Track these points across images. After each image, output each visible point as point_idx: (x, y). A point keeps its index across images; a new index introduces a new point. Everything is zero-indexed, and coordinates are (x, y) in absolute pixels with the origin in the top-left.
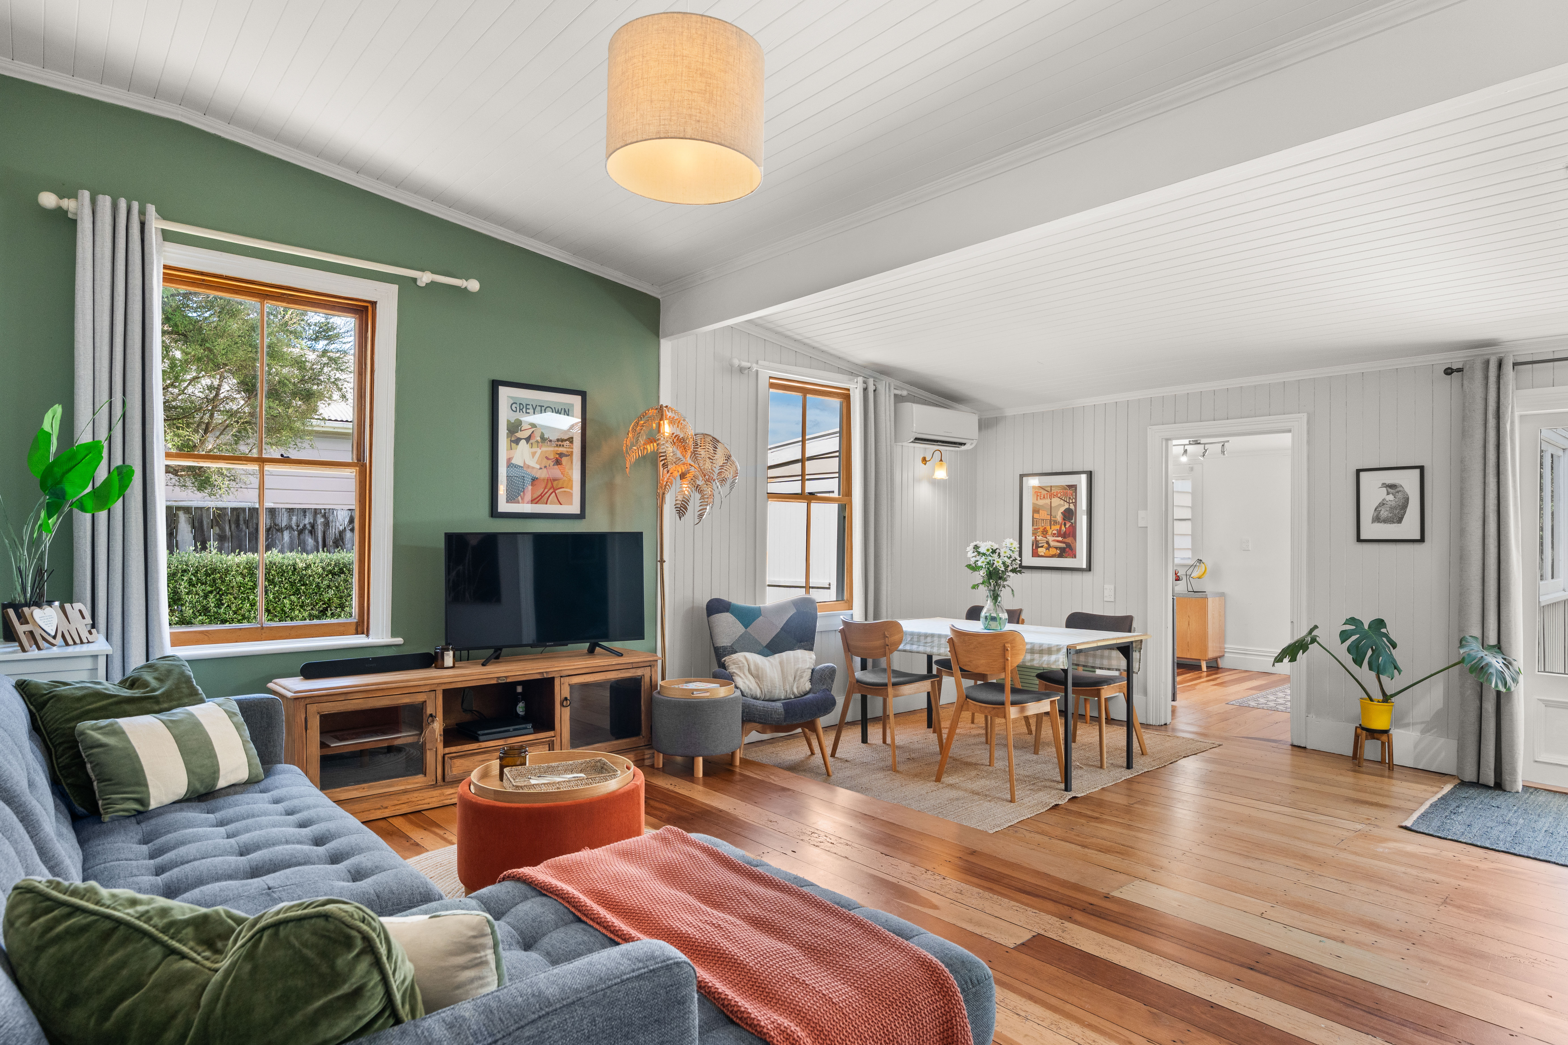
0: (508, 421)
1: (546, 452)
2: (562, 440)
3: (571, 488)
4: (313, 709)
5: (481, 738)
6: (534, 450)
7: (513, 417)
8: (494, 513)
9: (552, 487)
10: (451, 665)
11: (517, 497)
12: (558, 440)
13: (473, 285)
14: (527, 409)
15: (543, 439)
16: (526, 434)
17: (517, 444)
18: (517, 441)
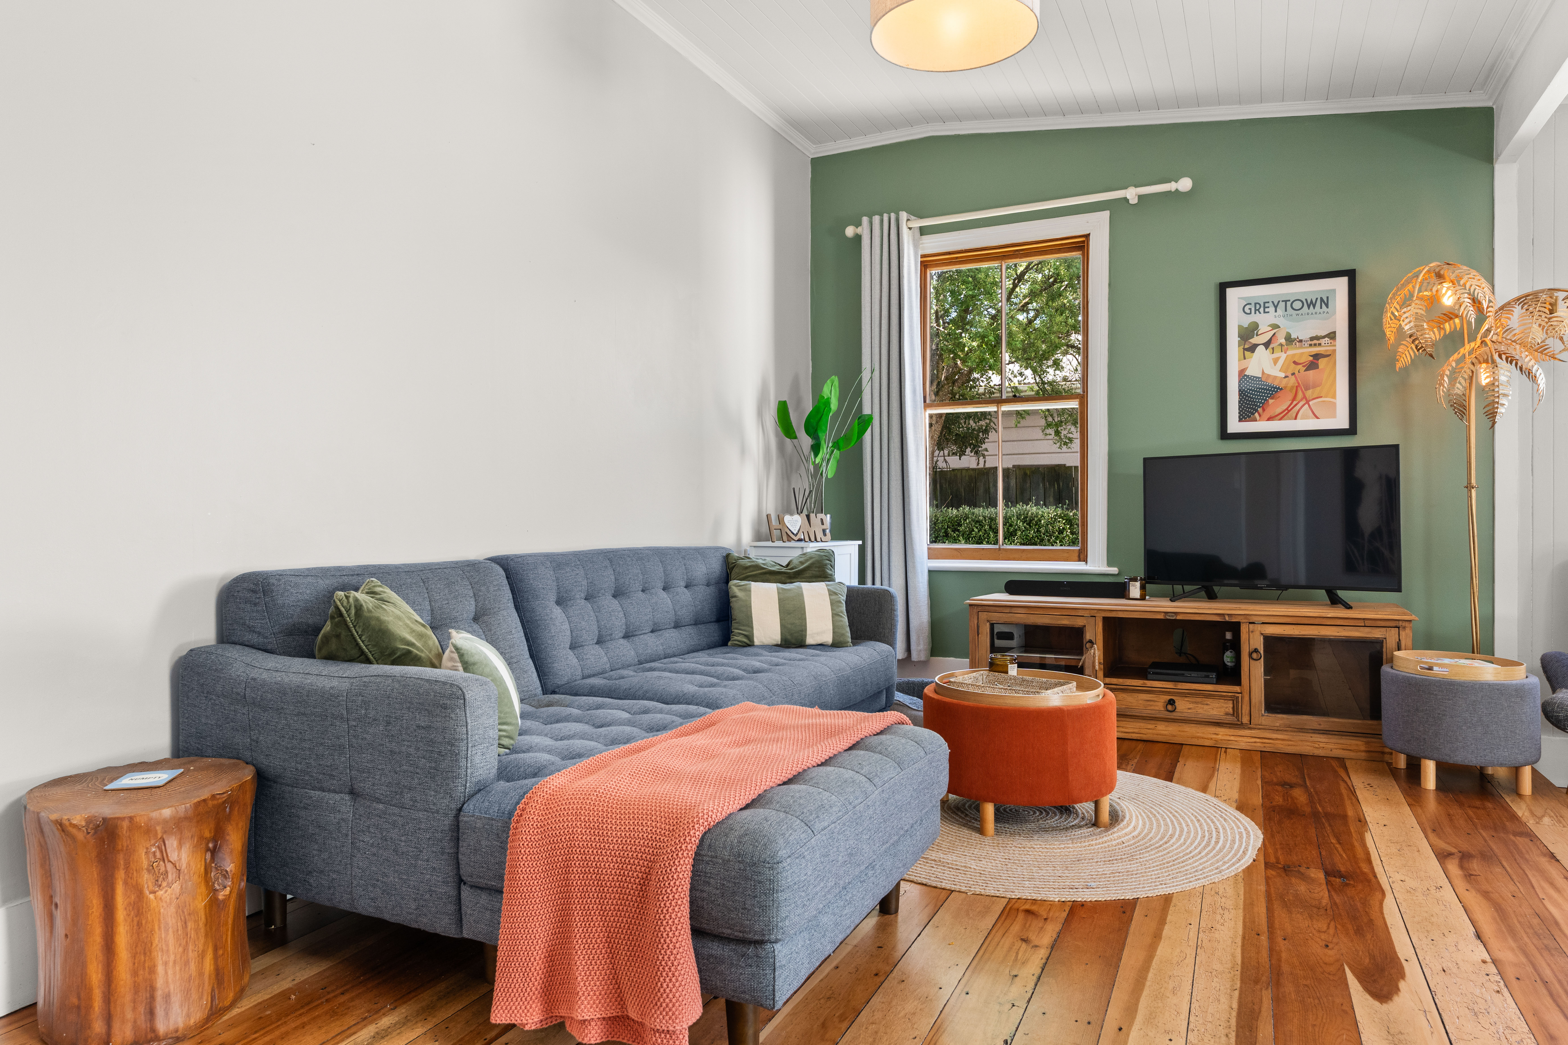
0: (1240, 327)
1: (1294, 355)
2: (1317, 338)
3: (1334, 397)
4: (983, 616)
5: (1149, 676)
6: (1275, 355)
7: (1246, 321)
8: (1224, 435)
9: (1304, 397)
10: (1138, 596)
11: (1253, 414)
12: (1312, 339)
13: (1185, 184)
14: (1265, 308)
15: (1289, 339)
16: (1264, 338)
17: (1253, 351)
18: (1253, 348)
